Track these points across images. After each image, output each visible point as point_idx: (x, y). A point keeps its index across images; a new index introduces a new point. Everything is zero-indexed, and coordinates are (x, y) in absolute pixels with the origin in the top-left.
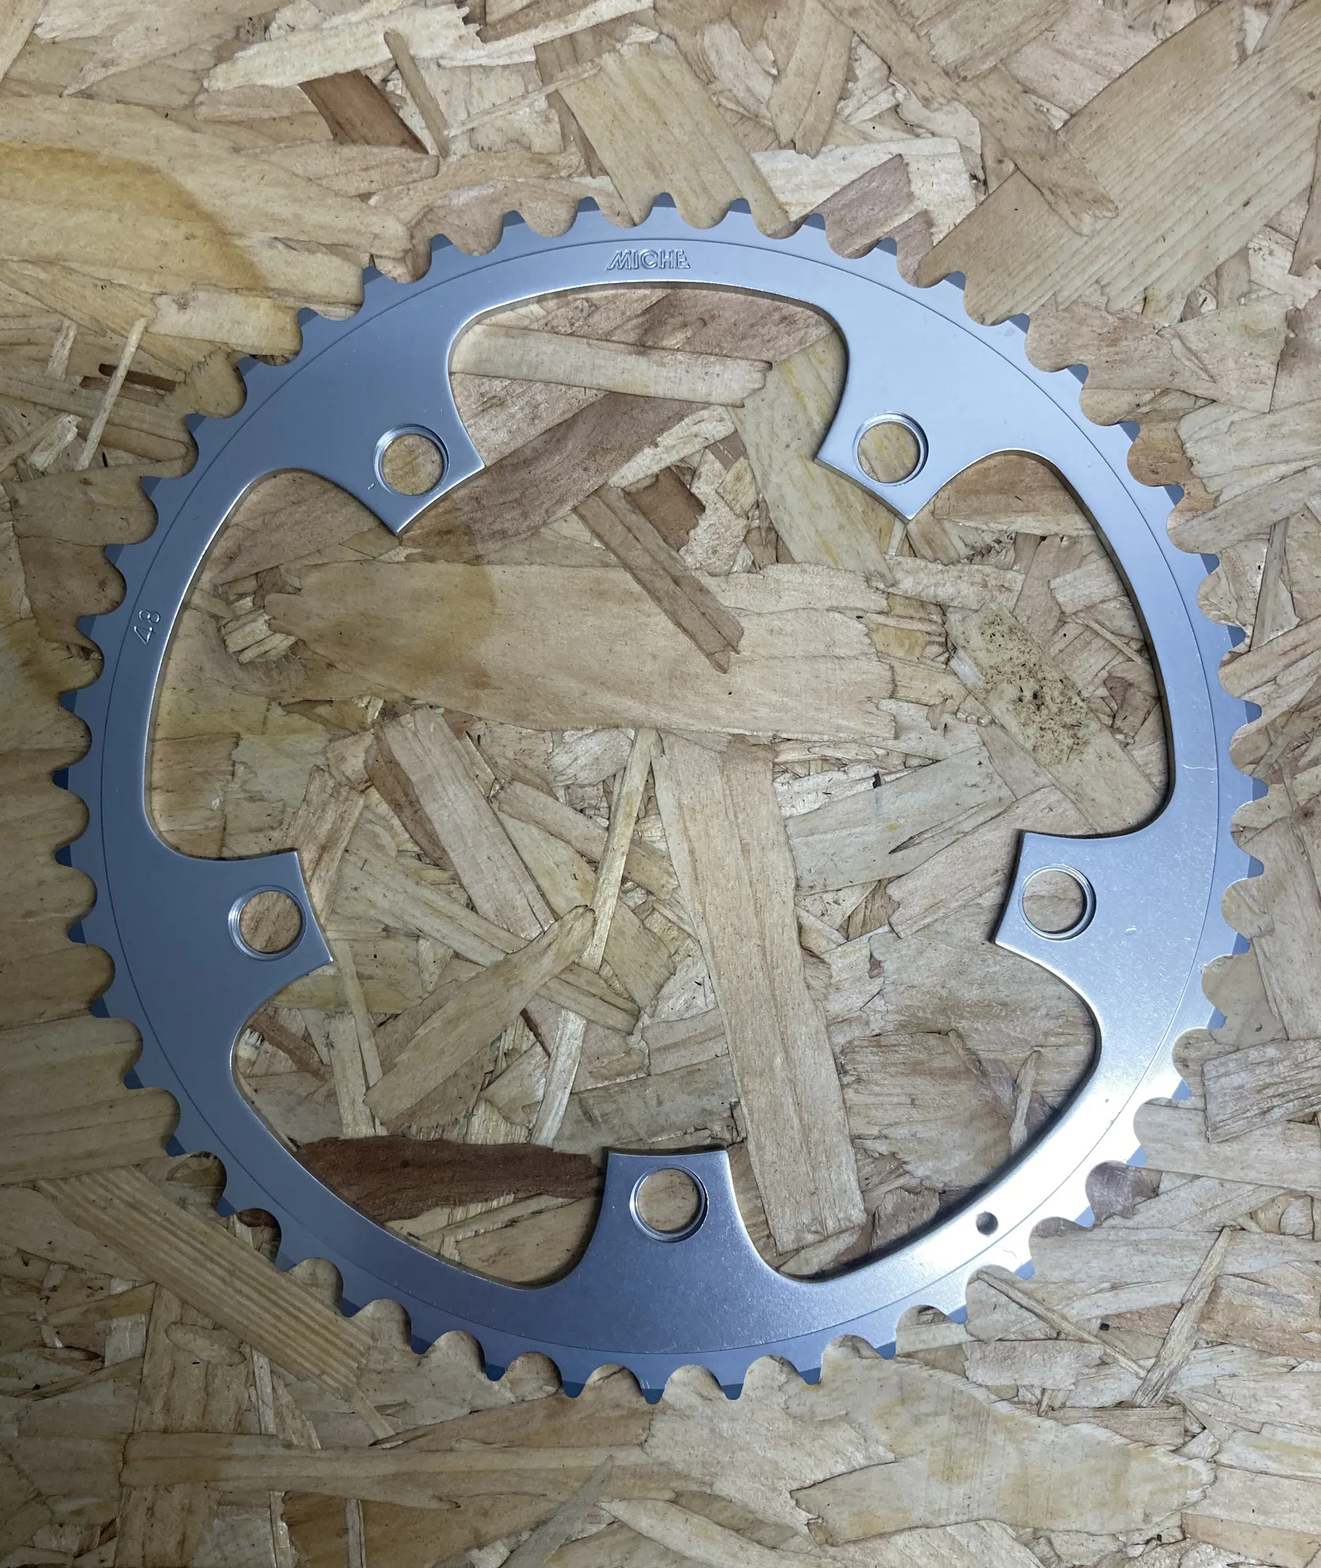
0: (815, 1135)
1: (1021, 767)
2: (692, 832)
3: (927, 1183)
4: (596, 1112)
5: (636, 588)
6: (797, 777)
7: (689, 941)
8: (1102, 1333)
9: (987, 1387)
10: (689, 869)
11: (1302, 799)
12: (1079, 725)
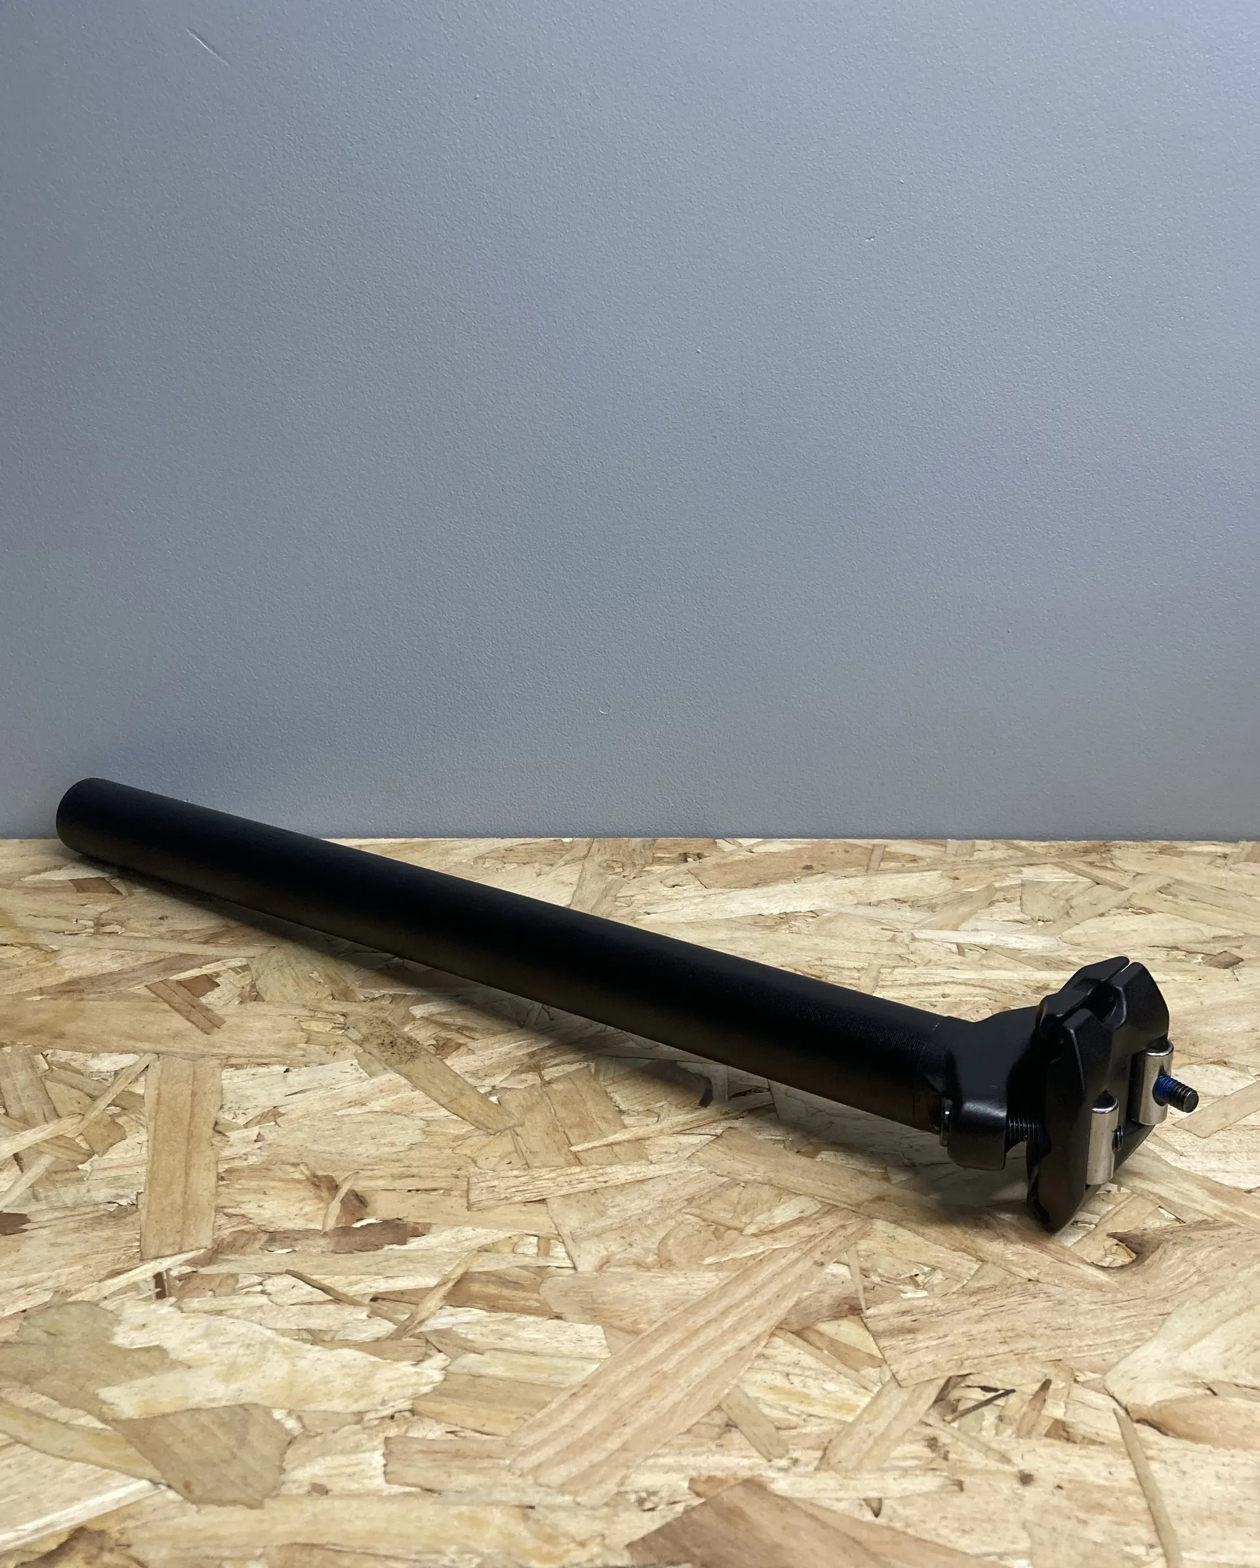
0: (190, 1207)
1: (376, 1066)
2: (163, 1087)
3: (263, 1228)
4: (42, 1195)
5: (170, 1008)
6: (237, 1069)
7: (141, 1128)
8: (372, 1303)
9: (275, 1329)
10: (155, 1101)
11: (547, 1078)
12: (415, 1052)
